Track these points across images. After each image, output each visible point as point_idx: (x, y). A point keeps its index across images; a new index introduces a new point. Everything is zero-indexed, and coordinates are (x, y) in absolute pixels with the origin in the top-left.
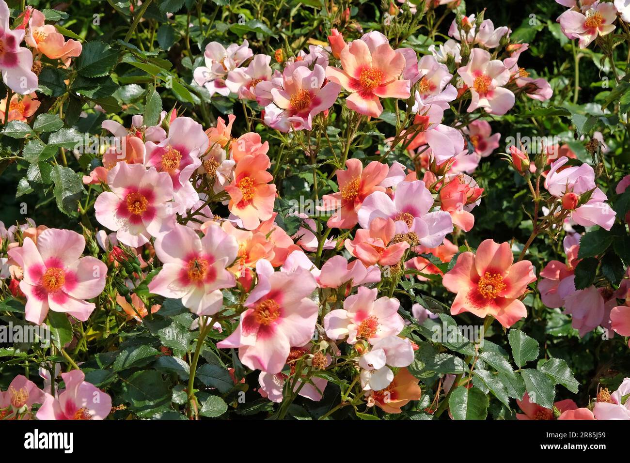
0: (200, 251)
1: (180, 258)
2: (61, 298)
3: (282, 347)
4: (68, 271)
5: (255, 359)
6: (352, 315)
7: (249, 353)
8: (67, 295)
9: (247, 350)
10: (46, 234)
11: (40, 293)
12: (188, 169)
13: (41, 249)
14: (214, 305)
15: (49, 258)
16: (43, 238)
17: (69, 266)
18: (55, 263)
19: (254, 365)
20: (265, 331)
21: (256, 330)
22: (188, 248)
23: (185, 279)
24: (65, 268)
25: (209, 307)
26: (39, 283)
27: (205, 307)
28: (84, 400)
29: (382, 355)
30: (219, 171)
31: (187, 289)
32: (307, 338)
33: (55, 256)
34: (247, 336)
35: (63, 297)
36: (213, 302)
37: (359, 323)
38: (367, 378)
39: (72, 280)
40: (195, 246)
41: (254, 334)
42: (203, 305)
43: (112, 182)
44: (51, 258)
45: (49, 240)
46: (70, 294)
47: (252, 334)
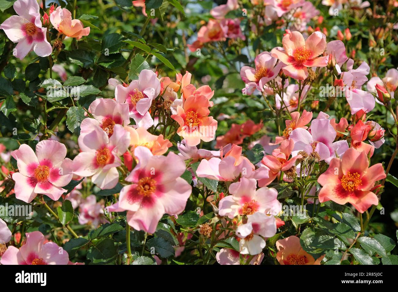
0: (107, 144)
1: (95, 149)
2: (47, 186)
3: (158, 214)
4: (54, 169)
5: (140, 222)
6: (239, 199)
7: (136, 217)
8: (51, 184)
9: (134, 215)
10: (41, 143)
11: (33, 182)
13: (38, 153)
14: (112, 182)
15: (43, 159)
16: (39, 146)
17: (56, 165)
18: (47, 163)
19: (140, 226)
20: (148, 201)
21: (140, 201)
23: (97, 164)
24: (53, 166)
25: (109, 184)
26: (34, 175)
27: (107, 183)
28: (48, 254)
29: (250, 227)
31: (96, 171)
32: (180, 208)
33: (47, 158)
34: (133, 204)
35: (49, 185)
36: (112, 179)
37: (243, 205)
38: (242, 244)
39: (56, 175)
40: (104, 140)
41: (138, 203)
42: (105, 182)
43: (94, 112)
44: (44, 159)
45: (43, 147)
46: (53, 183)
47: (137, 203)
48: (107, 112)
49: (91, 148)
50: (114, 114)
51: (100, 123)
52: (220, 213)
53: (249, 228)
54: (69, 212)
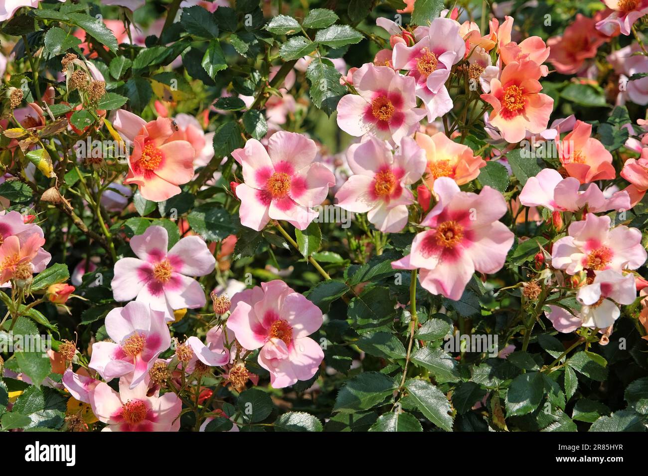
0: (391, 164)
1: (372, 170)
2: (287, 204)
3: (465, 273)
4: (297, 177)
5: (438, 283)
6: (582, 244)
7: (432, 276)
8: (293, 201)
9: (430, 273)
10: (277, 136)
11: (265, 198)
12: (436, 74)
13: (271, 152)
14: (399, 222)
15: (280, 162)
16: (273, 141)
17: (299, 171)
18: (285, 168)
19: (437, 289)
20: (450, 254)
21: (439, 253)
22: (381, 161)
23: (374, 193)
24: (296, 173)
25: (394, 225)
26: (265, 187)
27: (390, 224)
28: (291, 313)
29: (597, 290)
30: (483, 77)
31: (374, 204)
32: (497, 265)
33: (285, 160)
34: (428, 258)
35: (289, 203)
36: (398, 219)
37: (589, 252)
38: (585, 314)
39: (300, 186)
40: (386, 159)
41: (436, 256)
42: (388, 221)
43: (358, 85)
44: (282, 162)
45: (279, 143)
46: (297, 200)
47: (434, 256)
48: (379, 85)
49: (366, 168)
50: (391, 88)
51: (368, 102)
52: (554, 264)
53: (596, 293)
54: (314, 235)
